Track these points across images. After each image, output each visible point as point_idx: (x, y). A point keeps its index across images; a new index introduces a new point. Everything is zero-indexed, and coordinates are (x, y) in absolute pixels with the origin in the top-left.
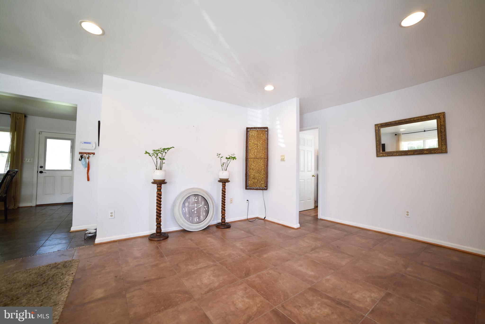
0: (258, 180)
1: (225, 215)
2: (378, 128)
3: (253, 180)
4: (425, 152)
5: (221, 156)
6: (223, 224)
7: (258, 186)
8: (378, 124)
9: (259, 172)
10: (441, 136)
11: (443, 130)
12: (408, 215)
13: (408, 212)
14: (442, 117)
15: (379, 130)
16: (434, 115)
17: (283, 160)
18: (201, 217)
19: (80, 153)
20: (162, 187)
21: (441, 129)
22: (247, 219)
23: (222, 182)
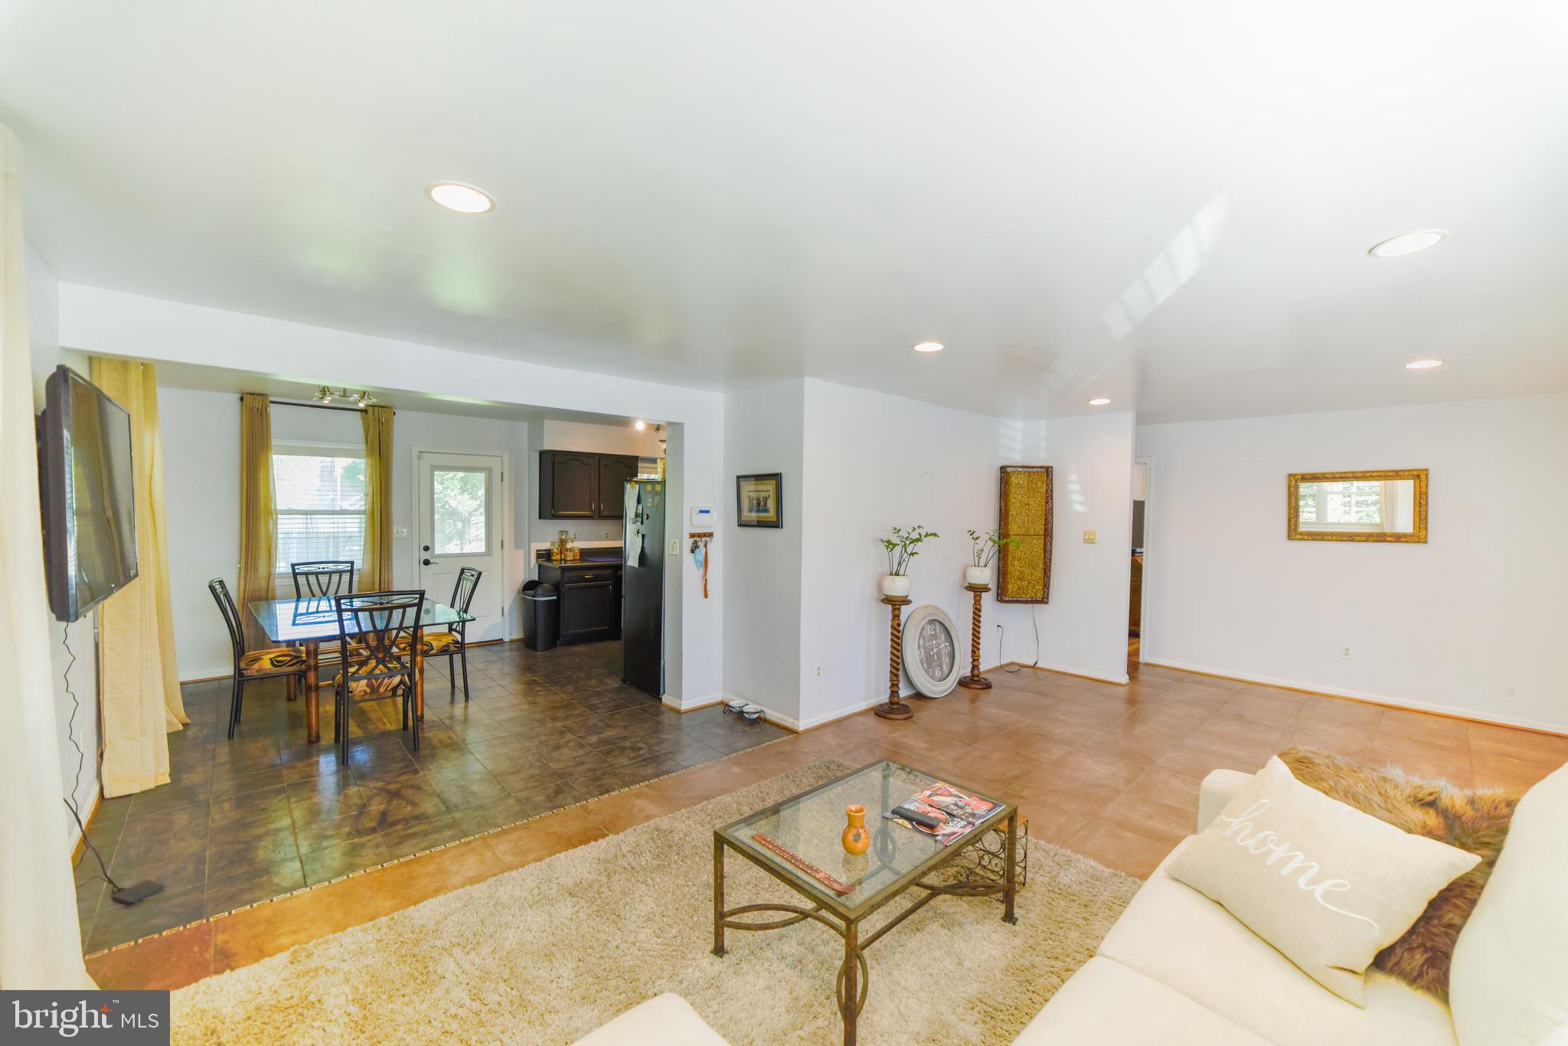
0: (1029, 583)
1: (980, 660)
2: (1296, 482)
3: (1019, 583)
4: (1389, 539)
5: (975, 536)
6: (976, 679)
7: (1029, 595)
8: (1295, 475)
9: (1032, 565)
10: (1420, 512)
11: (1423, 502)
12: (1347, 654)
13: (1347, 649)
14: (1423, 477)
15: (1297, 487)
16: (1411, 473)
17: (1089, 541)
18: (944, 666)
19: (692, 536)
20: (901, 609)
21: (1420, 498)
22: (1001, 667)
23: (974, 592)
